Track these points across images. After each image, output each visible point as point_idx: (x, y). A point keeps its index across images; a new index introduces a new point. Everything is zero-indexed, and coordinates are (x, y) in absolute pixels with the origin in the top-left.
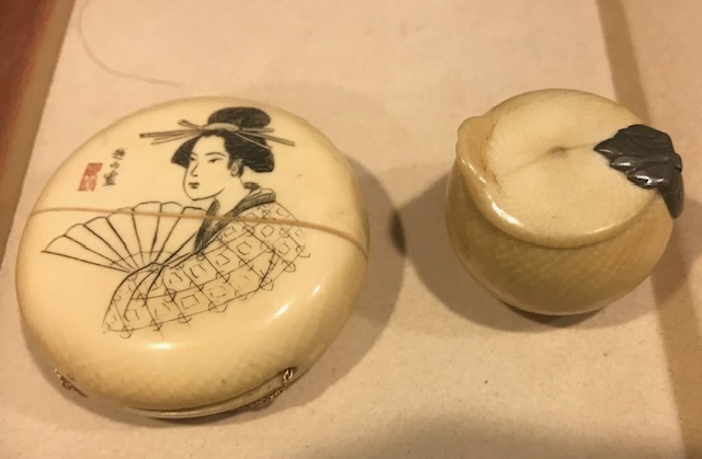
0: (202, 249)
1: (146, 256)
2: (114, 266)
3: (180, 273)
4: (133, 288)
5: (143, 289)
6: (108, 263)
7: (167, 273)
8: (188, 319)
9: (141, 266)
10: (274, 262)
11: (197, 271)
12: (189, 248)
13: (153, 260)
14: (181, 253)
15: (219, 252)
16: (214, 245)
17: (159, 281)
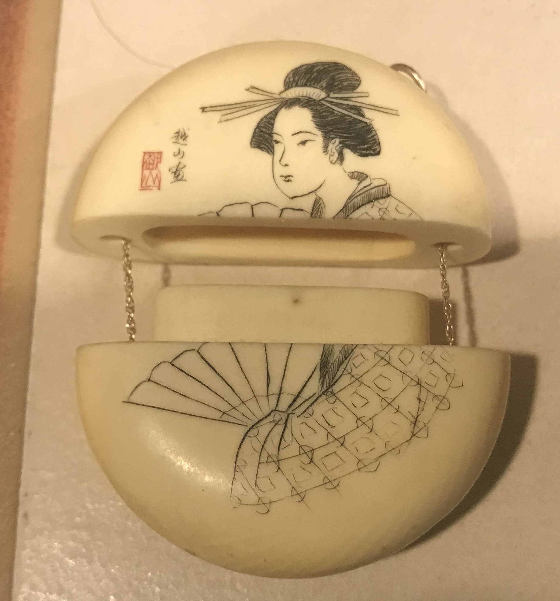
0: (330, 386)
1: (263, 401)
2: (225, 418)
3: (311, 422)
4: (258, 447)
5: (271, 448)
6: (217, 415)
7: (295, 422)
8: (335, 483)
9: (260, 416)
10: (423, 399)
11: (333, 419)
12: (314, 387)
13: (273, 407)
14: (306, 394)
15: (351, 389)
16: (345, 381)
17: (287, 435)
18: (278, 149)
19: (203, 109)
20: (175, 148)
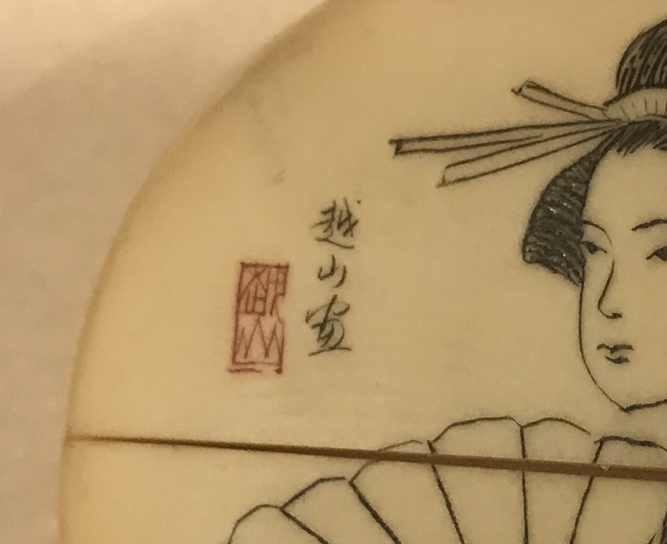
18: (597, 268)
19: (399, 146)
20: (321, 256)
